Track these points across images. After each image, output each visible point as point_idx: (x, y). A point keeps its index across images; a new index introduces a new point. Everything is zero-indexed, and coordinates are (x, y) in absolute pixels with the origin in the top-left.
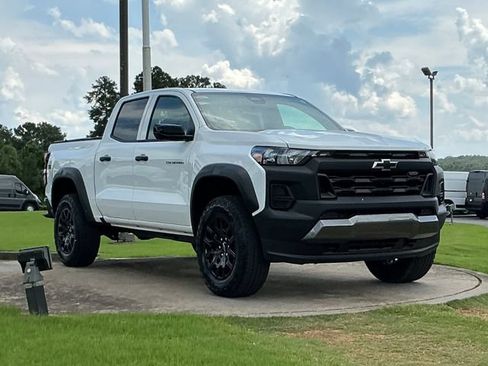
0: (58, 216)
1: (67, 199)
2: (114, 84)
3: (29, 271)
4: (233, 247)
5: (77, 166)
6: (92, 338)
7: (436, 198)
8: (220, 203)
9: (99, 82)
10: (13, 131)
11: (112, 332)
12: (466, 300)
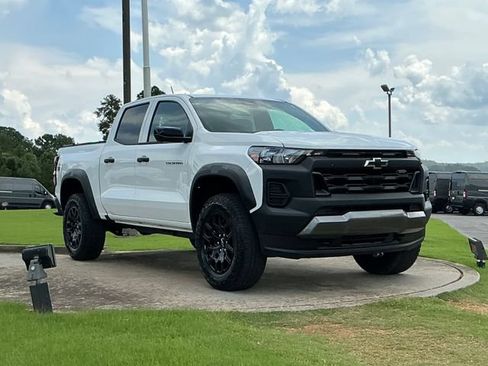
0: (67, 213)
1: (75, 198)
2: (119, 101)
3: (33, 268)
4: (231, 243)
5: (84, 167)
6: (94, 337)
7: (423, 195)
8: (219, 200)
9: (106, 99)
10: (34, 142)
11: (114, 332)
12: (455, 292)
